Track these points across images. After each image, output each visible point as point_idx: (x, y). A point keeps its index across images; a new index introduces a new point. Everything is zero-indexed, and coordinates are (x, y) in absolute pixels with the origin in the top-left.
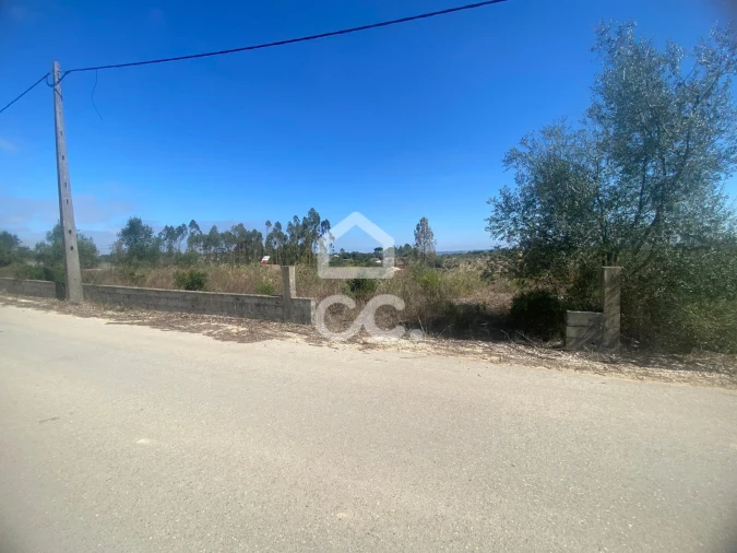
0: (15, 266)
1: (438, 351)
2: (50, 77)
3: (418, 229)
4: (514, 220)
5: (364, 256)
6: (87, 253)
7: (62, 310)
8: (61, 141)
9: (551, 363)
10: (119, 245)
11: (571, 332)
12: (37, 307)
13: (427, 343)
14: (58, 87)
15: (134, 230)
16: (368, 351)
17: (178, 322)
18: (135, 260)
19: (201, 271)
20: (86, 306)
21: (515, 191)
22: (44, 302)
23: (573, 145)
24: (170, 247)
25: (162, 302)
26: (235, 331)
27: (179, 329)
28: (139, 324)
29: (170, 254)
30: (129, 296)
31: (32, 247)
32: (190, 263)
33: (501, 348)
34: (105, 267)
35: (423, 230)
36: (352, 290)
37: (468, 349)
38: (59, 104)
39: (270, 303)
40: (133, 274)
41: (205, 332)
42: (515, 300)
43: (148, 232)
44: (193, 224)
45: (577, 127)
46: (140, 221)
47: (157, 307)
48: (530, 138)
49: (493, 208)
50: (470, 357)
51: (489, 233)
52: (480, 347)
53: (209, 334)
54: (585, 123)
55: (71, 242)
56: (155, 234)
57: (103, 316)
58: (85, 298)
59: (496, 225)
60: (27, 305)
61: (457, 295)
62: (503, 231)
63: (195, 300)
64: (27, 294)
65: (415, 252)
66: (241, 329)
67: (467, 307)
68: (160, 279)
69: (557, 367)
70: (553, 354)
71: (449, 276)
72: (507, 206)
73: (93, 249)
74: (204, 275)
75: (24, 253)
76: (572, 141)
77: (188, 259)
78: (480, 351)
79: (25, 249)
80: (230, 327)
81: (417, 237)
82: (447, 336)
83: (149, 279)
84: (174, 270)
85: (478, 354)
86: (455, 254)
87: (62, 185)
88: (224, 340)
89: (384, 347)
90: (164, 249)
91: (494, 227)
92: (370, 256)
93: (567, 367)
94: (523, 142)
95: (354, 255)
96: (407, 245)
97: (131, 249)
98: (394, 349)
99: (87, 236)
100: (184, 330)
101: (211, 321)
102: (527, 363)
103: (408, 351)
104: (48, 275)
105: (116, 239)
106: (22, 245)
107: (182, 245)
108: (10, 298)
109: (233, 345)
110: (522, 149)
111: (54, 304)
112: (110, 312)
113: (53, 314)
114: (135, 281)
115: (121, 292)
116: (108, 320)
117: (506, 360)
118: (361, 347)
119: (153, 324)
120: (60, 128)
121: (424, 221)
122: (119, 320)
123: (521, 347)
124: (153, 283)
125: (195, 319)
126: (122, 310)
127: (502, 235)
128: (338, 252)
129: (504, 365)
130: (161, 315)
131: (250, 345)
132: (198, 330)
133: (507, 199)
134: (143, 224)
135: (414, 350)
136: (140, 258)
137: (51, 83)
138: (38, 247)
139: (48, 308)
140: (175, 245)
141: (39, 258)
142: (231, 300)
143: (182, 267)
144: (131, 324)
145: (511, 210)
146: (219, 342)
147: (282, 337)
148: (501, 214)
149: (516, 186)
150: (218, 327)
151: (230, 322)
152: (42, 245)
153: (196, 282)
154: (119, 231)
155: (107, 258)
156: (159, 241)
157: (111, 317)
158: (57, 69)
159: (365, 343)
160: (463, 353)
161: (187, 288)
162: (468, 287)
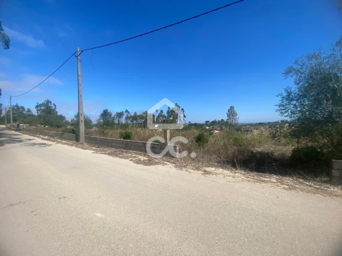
0: (63, 128)
1: (249, 179)
2: (76, 53)
3: (229, 111)
4: (295, 105)
5: (200, 125)
6: (88, 123)
7: (77, 146)
8: (80, 78)
9: (325, 193)
10: (99, 119)
11: (335, 173)
12: (68, 144)
13: (240, 173)
14: (79, 57)
15: (105, 114)
16: (207, 175)
17: (119, 154)
18: (105, 126)
19: (130, 131)
20: (86, 145)
21: (294, 89)
22: (71, 143)
23: (328, 62)
24: (119, 121)
25: (114, 144)
26: (142, 159)
27: (119, 157)
28: (104, 154)
29: (119, 124)
30: (101, 141)
31: (70, 121)
32: (126, 128)
33: (288, 180)
34: (94, 129)
35: (231, 112)
36: (196, 141)
37: (267, 179)
38: (79, 64)
39: (158, 147)
40: (103, 132)
41: (130, 159)
42: (294, 151)
43: (110, 115)
44: (127, 111)
45: (330, 53)
46: (107, 110)
47: (112, 147)
48: (300, 60)
49: (281, 99)
50: (269, 185)
51: (278, 113)
52: (274, 178)
53: (132, 160)
54: (334, 50)
55: (82, 118)
56: (113, 116)
57: (91, 149)
58: (86, 142)
59: (282, 108)
60: (65, 144)
61: (253, 146)
62: (287, 111)
63: (127, 144)
64: (66, 139)
65: (227, 123)
66: (145, 158)
67: (261, 153)
68: (114, 134)
69: (330, 196)
70: (324, 187)
71: (249, 136)
72: (289, 98)
73: (91, 121)
74: (131, 133)
75: (67, 123)
76: (327, 60)
77: (125, 126)
78: (275, 181)
79: (67, 121)
80: (141, 157)
81: (228, 116)
82: (252, 170)
83: (110, 134)
84: (119, 131)
85: (274, 183)
86: (248, 125)
87: (79, 96)
88: (138, 163)
89: (216, 174)
90: (116, 122)
91: (281, 110)
92: (203, 125)
93: (336, 196)
94: (296, 62)
95: (195, 125)
96: (222, 120)
97: (104, 122)
98: (222, 176)
99: (88, 116)
100: (122, 158)
101: (133, 154)
102: (308, 192)
103: (230, 178)
104: (73, 132)
105: (99, 117)
106: (66, 120)
107: (123, 120)
108: (59, 141)
109: (141, 166)
110: (295, 66)
111: (74, 143)
112: (94, 148)
113: (73, 147)
114: (104, 134)
115: (99, 139)
116: (92, 151)
117: (294, 188)
118: (203, 173)
119: (110, 154)
120: (79, 73)
121: (232, 108)
122: (97, 152)
123: (301, 180)
124: (111, 136)
125: (126, 152)
126: (98, 147)
127: (287, 114)
128: (188, 123)
129: (293, 192)
130: (113, 150)
131: (149, 167)
132: (127, 158)
133: (289, 94)
134: (109, 111)
135: (234, 177)
136: (107, 125)
137: (76, 56)
138: (72, 120)
139: (72, 145)
140: (121, 120)
141: (72, 125)
142: (141, 144)
143: (123, 129)
144: (101, 153)
145: (292, 100)
146: (136, 164)
147: (164, 164)
148: (285, 102)
149: (296, 86)
150: (135, 157)
151: (141, 155)
152: (73, 119)
153: (127, 136)
154: (100, 114)
155: (96, 125)
156: (114, 118)
157: (94, 150)
158: (78, 50)
159: (205, 171)
160: (263, 181)
161: (124, 139)
162: (260, 142)
